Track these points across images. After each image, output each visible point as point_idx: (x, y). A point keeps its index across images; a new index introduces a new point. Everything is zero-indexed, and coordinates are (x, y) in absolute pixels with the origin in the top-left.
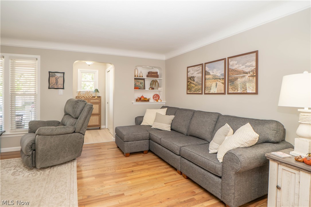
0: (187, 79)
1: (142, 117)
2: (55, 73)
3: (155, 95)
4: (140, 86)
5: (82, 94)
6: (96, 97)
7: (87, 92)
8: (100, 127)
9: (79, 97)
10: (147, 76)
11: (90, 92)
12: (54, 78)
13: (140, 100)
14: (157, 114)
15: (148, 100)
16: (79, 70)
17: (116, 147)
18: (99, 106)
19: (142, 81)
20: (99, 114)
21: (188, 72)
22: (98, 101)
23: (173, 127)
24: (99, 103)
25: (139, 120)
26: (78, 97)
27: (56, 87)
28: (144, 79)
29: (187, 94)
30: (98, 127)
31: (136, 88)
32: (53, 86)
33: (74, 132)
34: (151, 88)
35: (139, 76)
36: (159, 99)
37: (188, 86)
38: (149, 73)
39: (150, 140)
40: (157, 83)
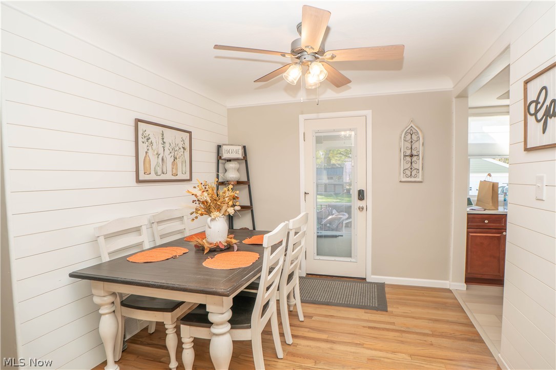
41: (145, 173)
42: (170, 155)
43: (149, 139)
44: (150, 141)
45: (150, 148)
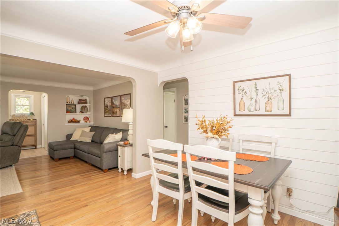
0: (105, 106)
1: (72, 134)
3: (85, 117)
4: (72, 111)
5: (16, 117)
6: (32, 120)
8: (36, 147)
9: (13, 120)
10: (78, 103)
13: (71, 121)
14: (83, 132)
15: (79, 122)
17: (50, 157)
18: (35, 128)
19: (74, 106)
20: (35, 135)
21: (105, 101)
22: (33, 123)
23: (93, 140)
24: (35, 125)
25: (69, 136)
28: (75, 105)
29: (105, 116)
30: (35, 146)
31: (68, 112)
33: (13, 145)
34: (81, 112)
35: (70, 103)
36: (88, 120)
37: (105, 111)
38: (79, 100)
39: (75, 149)
40: (86, 109)
41: (240, 111)
42: (264, 97)
43: (243, 90)
44: (244, 91)
45: (244, 96)
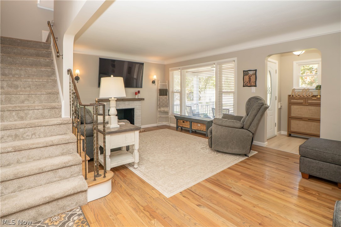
2: (249, 72)
5: (297, 92)
6: (319, 96)
7: (305, 89)
9: (293, 96)
11: (309, 89)
12: (248, 76)
16: (295, 63)
24: (318, 105)
26: (291, 96)
27: (249, 85)
32: (246, 84)
33: (242, 128)
